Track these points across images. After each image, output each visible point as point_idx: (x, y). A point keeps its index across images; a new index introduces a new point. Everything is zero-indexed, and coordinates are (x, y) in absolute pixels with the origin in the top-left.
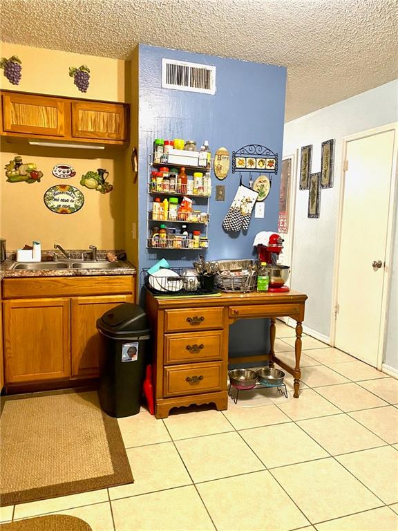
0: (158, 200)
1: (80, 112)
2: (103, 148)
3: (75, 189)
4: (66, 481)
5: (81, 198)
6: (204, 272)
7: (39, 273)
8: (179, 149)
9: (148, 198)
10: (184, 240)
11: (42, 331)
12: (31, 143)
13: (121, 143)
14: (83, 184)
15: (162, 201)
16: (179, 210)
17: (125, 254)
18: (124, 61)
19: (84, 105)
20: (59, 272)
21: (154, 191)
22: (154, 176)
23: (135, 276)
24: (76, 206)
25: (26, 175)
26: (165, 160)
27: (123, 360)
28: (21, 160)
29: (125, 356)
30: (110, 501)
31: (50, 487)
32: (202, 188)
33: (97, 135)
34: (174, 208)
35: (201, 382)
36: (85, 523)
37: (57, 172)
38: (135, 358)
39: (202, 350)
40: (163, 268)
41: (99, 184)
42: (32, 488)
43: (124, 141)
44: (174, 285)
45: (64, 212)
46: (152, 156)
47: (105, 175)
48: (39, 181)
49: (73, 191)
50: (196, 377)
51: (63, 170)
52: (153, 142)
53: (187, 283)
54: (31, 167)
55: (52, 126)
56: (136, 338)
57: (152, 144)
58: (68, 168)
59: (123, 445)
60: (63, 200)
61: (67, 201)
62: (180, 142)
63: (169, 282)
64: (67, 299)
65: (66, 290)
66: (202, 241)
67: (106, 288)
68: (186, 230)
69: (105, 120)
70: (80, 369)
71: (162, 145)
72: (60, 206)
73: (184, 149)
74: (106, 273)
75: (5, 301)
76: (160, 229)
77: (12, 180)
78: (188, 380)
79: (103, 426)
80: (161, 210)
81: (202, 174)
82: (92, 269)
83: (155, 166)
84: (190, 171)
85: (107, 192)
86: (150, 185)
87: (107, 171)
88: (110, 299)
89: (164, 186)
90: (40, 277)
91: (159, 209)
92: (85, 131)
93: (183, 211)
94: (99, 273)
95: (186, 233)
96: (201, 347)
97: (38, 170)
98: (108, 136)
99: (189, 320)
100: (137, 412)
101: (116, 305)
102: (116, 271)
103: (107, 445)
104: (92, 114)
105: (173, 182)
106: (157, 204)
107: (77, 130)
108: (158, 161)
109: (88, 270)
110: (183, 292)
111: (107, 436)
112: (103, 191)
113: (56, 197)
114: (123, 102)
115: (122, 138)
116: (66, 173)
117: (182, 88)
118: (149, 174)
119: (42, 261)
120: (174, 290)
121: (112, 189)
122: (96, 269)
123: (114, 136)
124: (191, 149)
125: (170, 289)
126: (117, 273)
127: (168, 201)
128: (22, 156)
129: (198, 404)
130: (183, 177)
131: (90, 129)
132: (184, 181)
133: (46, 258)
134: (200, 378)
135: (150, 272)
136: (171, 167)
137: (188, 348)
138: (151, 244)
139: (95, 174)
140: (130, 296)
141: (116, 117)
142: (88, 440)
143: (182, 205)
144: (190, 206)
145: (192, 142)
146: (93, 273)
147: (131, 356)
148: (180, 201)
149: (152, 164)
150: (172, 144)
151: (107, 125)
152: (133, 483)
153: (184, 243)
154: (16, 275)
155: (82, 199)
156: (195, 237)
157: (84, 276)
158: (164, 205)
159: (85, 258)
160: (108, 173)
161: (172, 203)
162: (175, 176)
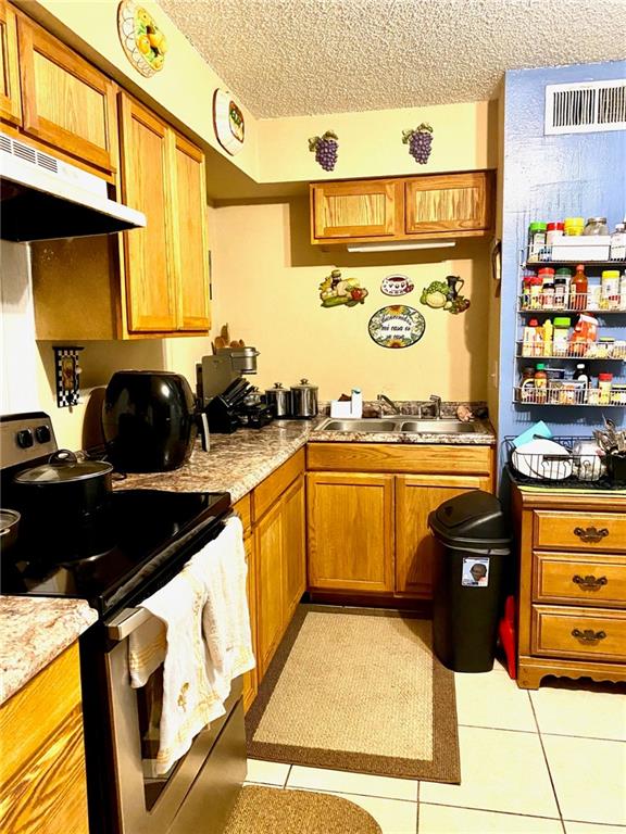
0: (535, 322)
1: (419, 193)
2: (453, 244)
3: (412, 311)
4: (363, 752)
5: (420, 324)
6: (612, 449)
7: (352, 438)
8: (572, 234)
9: (518, 320)
10: (579, 390)
11: (355, 521)
12: (350, 250)
13: (481, 233)
14: (423, 302)
15: (541, 324)
16: (572, 338)
17: (487, 409)
18: (486, 103)
19: (425, 183)
20: (379, 437)
21: (527, 309)
22: (527, 283)
23: (494, 446)
24: (413, 335)
25: (345, 296)
26: (545, 257)
27: (464, 583)
28: (340, 275)
29: (467, 577)
30: (418, 802)
31: (339, 753)
32: (618, 298)
33: (443, 226)
34: (561, 335)
35: (602, 642)
36: (377, 825)
37: (388, 287)
38: (484, 583)
39: (603, 587)
40: (540, 437)
41: (448, 300)
42: (317, 746)
43: (485, 229)
44: (555, 468)
45: (395, 346)
46: (526, 251)
47: (458, 285)
48: (362, 303)
49: (409, 314)
50: (591, 632)
51: (395, 283)
52: (528, 226)
53: (579, 466)
54: (352, 284)
55: (378, 222)
56: (484, 551)
57: (527, 231)
58: (402, 279)
59: (455, 718)
60: (394, 328)
61: (401, 329)
62: (575, 223)
63: (545, 463)
64: (389, 476)
65: (390, 463)
66: (615, 390)
67: (447, 465)
68: (584, 372)
69: (456, 201)
70: (408, 584)
71: (542, 232)
72: (390, 337)
73: (583, 234)
74: (447, 441)
75: (310, 474)
76: (537, 371)
77: (328, 304)
78: (576, 633)
79: (431, 679)
80: (538, 340)
81: (618, 273)
82: (426, 433)
83: (530, 267)
84: (595, 269)
85: (461, 311)
86: (522, 299)
87: (461, 278)
88: (452, 482)
89: (543, 299)
90: (353, 442)
91: (534, 338)
92: (426, 223)
93: (579, 339)
94: (436, 440)
95: (583, 378)
96: (603, 581)
97: (361, 287)
98: (460, 225)
99: (578, 532)
100: (488, 668)
101: (460, 493)
102: (463, 438)
103: (431, 712)
104: (435, 194)
105: (559, 291)
106: (532, 331)
107: (413, 223)
108: (534, 259)
109: (420, 434)
110: (572, 481)
111: (434, 697)
112: (455, 310)
113: (385, 324)
114: (485, 167)
115: (483, 225)
116: (400, 288)
117: (583, 128)
118: (520, 280)
119: (363, 417)
120: (554, 477)
121: (468, 306)
122: (433, 434)
123: (469, 224)
124: (596, 231)
125: (547, 475)
126: (463, 441)
127: (552, 323)
128: (340, 269)
129: (594, 680)
130: (580, 281)
131: (433, 218)
132: (582, 288)
133: (369, 413)
134: (600, 635)
135: (516, 442)
136: (557, 267)
137: (577, 579)
138: (520, 396)
139: (443, 285)
140: (486, 479)
141: (473, 193)
142: (405, 696)
143: (578, 329)
144: (593, 330)
145: (598, 219)
146: (428, 441)
147: (478, 578)
148: (575, 321)
149: (524, 264)
150: (561, 227)
151: (458, 209)
152: (458, 784)
153: (580, 396)
154: (323, 438)
155: (422, 325)
156: (601, 384)
157: (413, 443)
158: (543, 332)
159: (424, 414)
160: (463, 281)
161: (559, 327)
162: (564, 282)
